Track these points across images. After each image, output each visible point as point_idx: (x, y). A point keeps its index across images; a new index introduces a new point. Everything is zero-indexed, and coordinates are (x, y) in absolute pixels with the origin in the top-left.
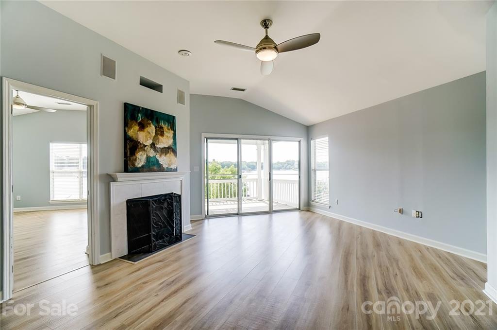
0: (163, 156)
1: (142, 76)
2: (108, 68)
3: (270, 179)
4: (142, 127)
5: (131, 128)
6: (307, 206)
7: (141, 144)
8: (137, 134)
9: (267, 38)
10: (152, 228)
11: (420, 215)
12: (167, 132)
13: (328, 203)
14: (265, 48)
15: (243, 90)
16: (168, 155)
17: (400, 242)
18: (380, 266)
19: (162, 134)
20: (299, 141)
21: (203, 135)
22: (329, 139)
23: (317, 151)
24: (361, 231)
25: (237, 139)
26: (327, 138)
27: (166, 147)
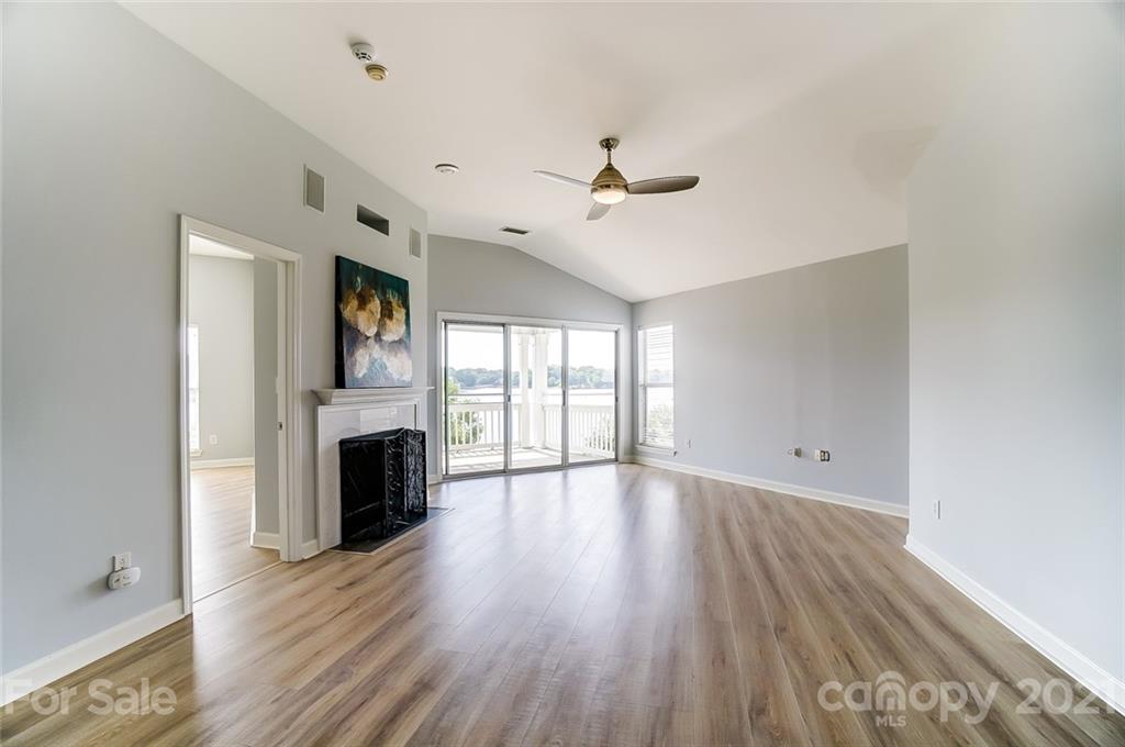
0: (392, 358)
1: (360, 204)
2: (314, 192)
3: (564, 404)
4: (363, 302)
5: (348, 303)
6: (630, 453)
7: (362, 334)
8: (356, 316)
9: (610, 168)
10: (387, 492)
11: (826, 457)
12: (397, 311)
13: (672, 446)
14: (608, 186)
15: (523, 233)
16: (399, 355)
17: (798, 502)
18: (776, 532)
19: (390, 317)
20: (616, 332)
21: (441, 315)
22: (674, 328)
23: (649, 351)
24: (736, 492)
25: (503, 325)
26: (670, 328)
27: (397, 339)
